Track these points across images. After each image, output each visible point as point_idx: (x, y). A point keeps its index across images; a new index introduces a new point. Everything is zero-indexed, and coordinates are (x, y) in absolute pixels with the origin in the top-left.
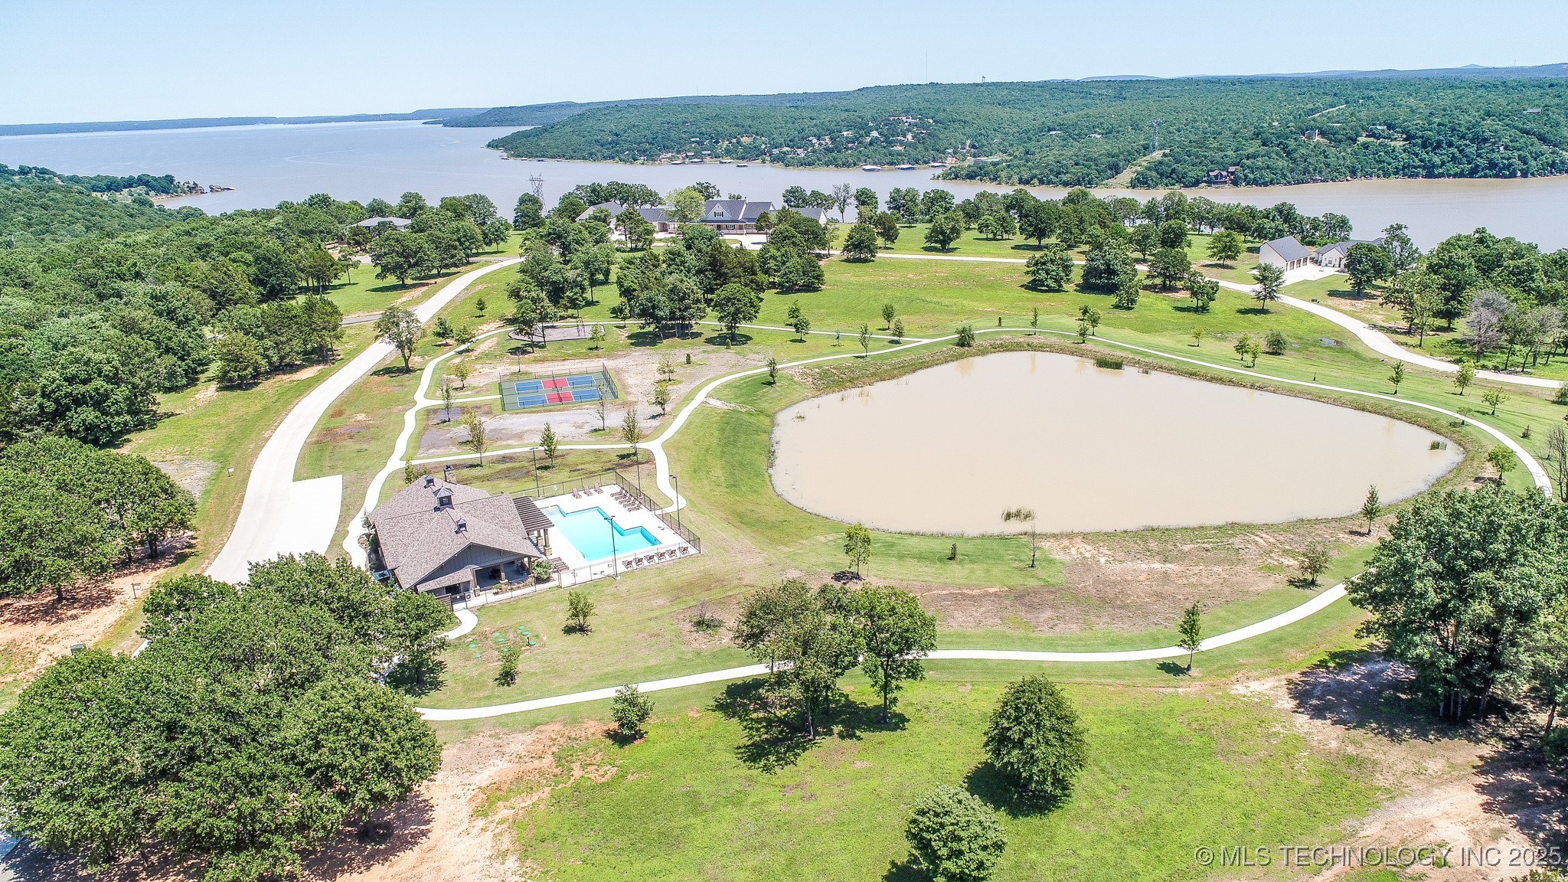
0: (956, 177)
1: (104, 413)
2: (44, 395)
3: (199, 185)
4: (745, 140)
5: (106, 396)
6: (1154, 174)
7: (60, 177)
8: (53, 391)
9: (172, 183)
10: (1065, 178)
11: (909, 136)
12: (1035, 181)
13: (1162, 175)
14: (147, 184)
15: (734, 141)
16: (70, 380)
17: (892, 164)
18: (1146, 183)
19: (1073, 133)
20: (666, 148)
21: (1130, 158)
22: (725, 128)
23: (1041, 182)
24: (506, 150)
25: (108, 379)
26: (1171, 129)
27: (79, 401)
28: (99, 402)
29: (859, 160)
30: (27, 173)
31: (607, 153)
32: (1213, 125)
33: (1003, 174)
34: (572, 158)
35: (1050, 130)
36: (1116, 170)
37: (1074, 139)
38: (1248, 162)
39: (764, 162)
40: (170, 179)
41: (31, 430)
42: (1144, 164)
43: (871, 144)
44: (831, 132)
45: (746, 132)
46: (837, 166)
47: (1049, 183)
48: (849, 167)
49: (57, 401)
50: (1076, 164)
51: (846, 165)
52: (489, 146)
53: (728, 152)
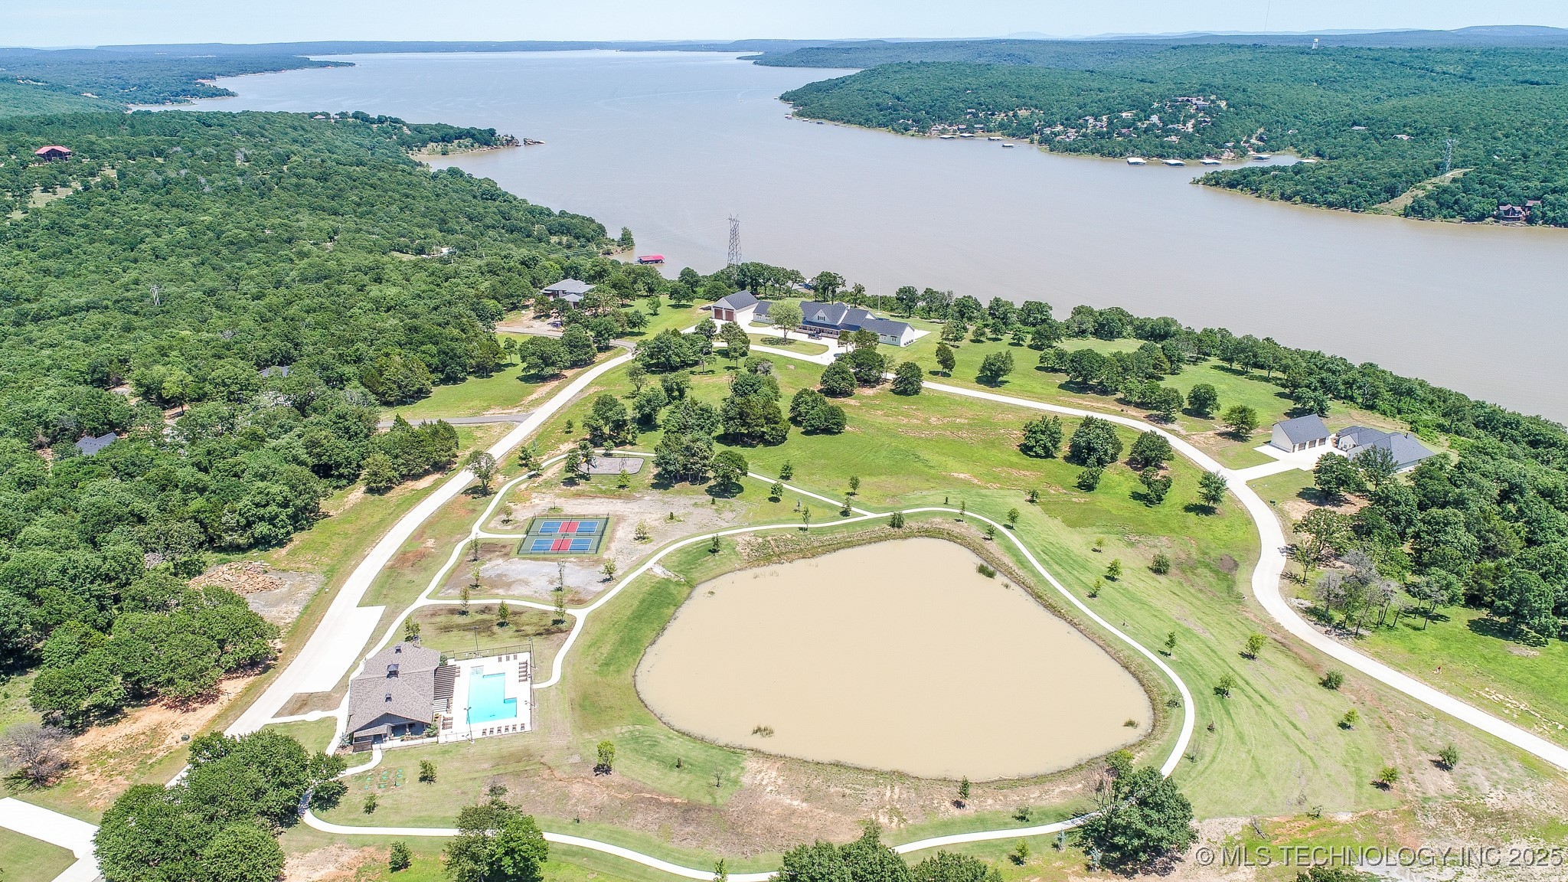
0: (1217, 184)
1: (274, 526)
2: (240, 514)
3: (516, 138)
4: (1023, 113)
5: (277, 516)
6: (1432, 203)
7: (408, 126)
8: (245, 513)
9: (493, 136)
10: (1331, 198)
11: (1190, 125)
12: (1298, 198)
13: (1441, 205)
14: (473, 136)
15: (1011, 114)
16: (257, 505)
17: (1161, 156)
18: (1421, 213)
19: (1379, 129)
20: (941, 120)
21: (1414, 178)
22: (1005, 98)
23: (1304, 200)
24: (794, 106)
25: (279, 505)
26: (1499, 134)
27: (262, 519)
28: (272, 520)
29: (1127, 150)
30: (382, 123)
31: (883, 120)
32: (1551, 132)
33: (1264, 187)
34: (849, 122)
35: (1355, 124)
36: (1392, 192)
37: (1377, 139)
38: (1550, 197)
39: (1032, 142)
40: (492, 132)
41: (231, 535)
42: (1429, 187)
43: (1145, 131)
44: (1110, 110)
45: (1025, 104)
46: (1103, 155)
47: (1312, 202)
48: (1114, 157)
49: (246, 518)
50: (1350, 182)
51: (1112, 154)
52: (781, 98)
53: (1002, 126)
